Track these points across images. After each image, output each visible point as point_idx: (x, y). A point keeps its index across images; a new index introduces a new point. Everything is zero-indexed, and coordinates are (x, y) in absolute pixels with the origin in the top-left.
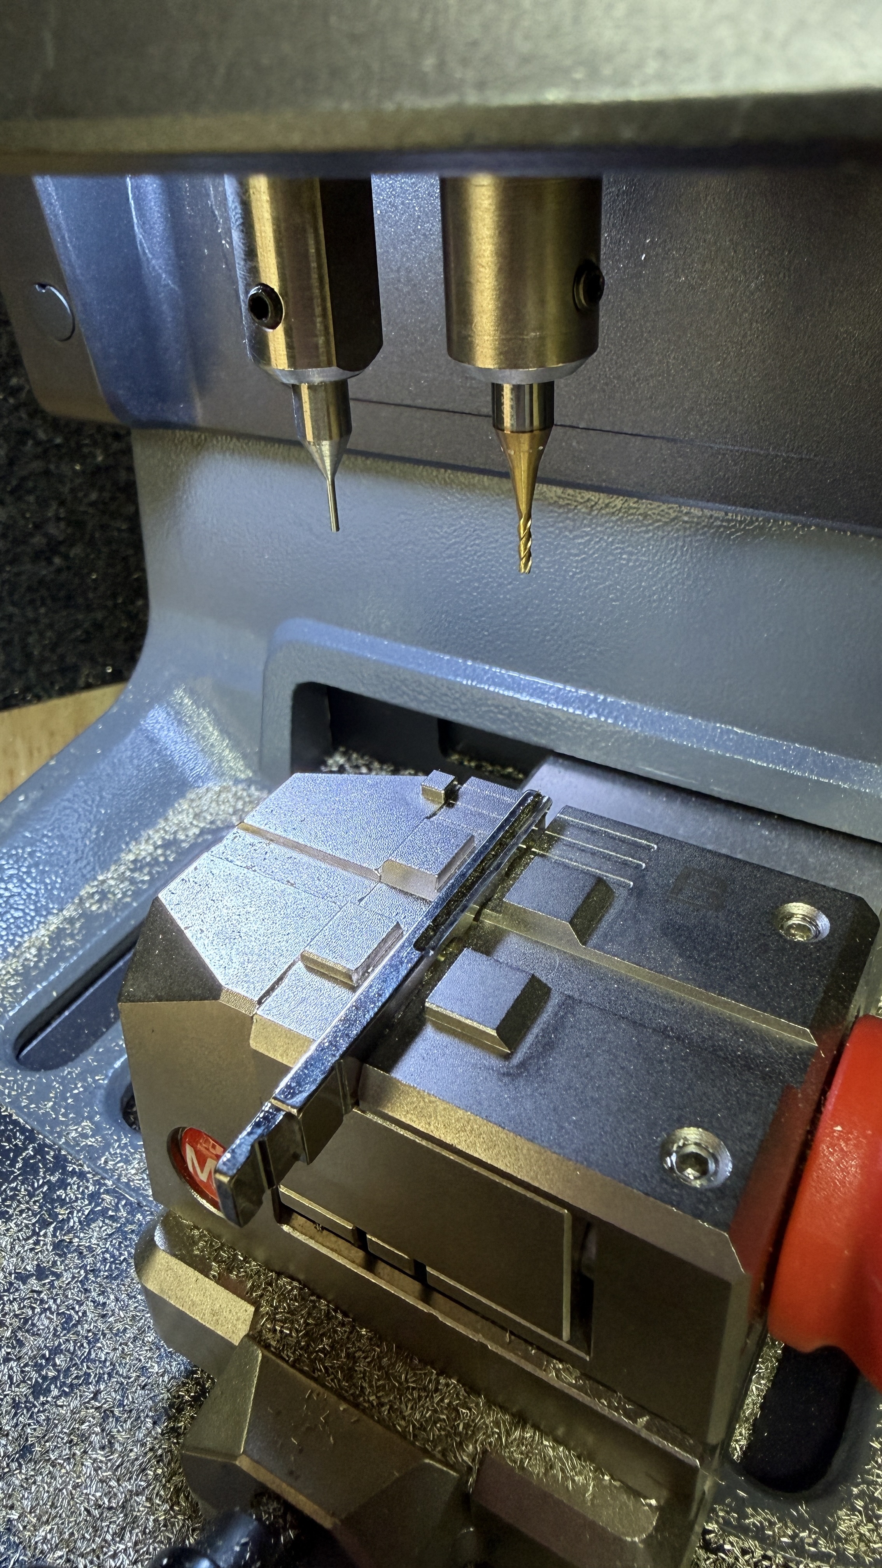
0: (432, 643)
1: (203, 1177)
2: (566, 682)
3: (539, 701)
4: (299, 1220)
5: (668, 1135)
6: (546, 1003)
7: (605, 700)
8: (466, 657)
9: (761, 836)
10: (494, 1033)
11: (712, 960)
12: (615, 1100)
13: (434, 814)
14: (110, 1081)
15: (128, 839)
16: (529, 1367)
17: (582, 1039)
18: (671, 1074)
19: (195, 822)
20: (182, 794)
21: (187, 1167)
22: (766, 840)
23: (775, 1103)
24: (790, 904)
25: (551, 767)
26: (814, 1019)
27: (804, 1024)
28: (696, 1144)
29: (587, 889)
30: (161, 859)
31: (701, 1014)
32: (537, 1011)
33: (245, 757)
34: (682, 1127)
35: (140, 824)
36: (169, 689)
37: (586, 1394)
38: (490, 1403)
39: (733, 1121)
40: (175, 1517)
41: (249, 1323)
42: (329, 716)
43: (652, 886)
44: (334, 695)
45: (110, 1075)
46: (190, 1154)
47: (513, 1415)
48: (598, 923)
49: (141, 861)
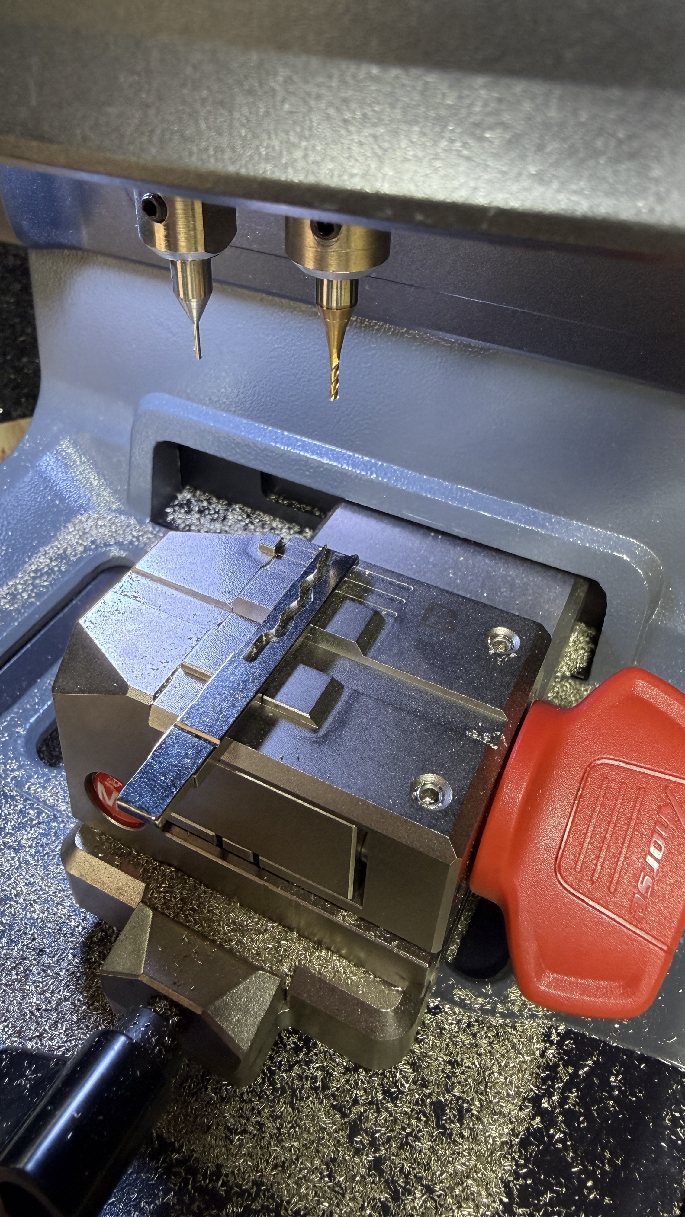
0: (259, 418)
1: (110, 803)
2: (355, 451)
3: (335, 464)
4: (176, 830)
5: (415, 778)
6: (341, 695)
7: (382, 465)
8: (283, 428)
9: (485, 563)
10: (308, 716)
11: (447, 666)
12: (384, 758)
13: (268, 564)
14: (27, 732)
15: (30, 554)
16: (326, 915)
17: (363, 719)
18: (418, 741)
19: (80, 541)
20: (68, 520)
21: (98, 796)
22: (488, 566)
23: (480, 757)
24: (497, 628)
25: (343, 510)
26: (507, 704)
27: (500, 707)
28: (432, 783)
29: (367, 619)
30: (56, 569)
31: (437, 700)
32: (335, 700)
33: (115, 492)
34: (424, 773)
35: (39, 542)
36: (56, 440)
37: (361, 929)
38: (301, 936)
39: (455, 769)
40: (91, 1013)
41: (141, 894)
42: (179, 464)
43: (409, 615)
44: (183, 449)
45: (28, 727)
46: (100, 790)
47: (315, 943)
48: (374, 641)
49: (40, 570)
